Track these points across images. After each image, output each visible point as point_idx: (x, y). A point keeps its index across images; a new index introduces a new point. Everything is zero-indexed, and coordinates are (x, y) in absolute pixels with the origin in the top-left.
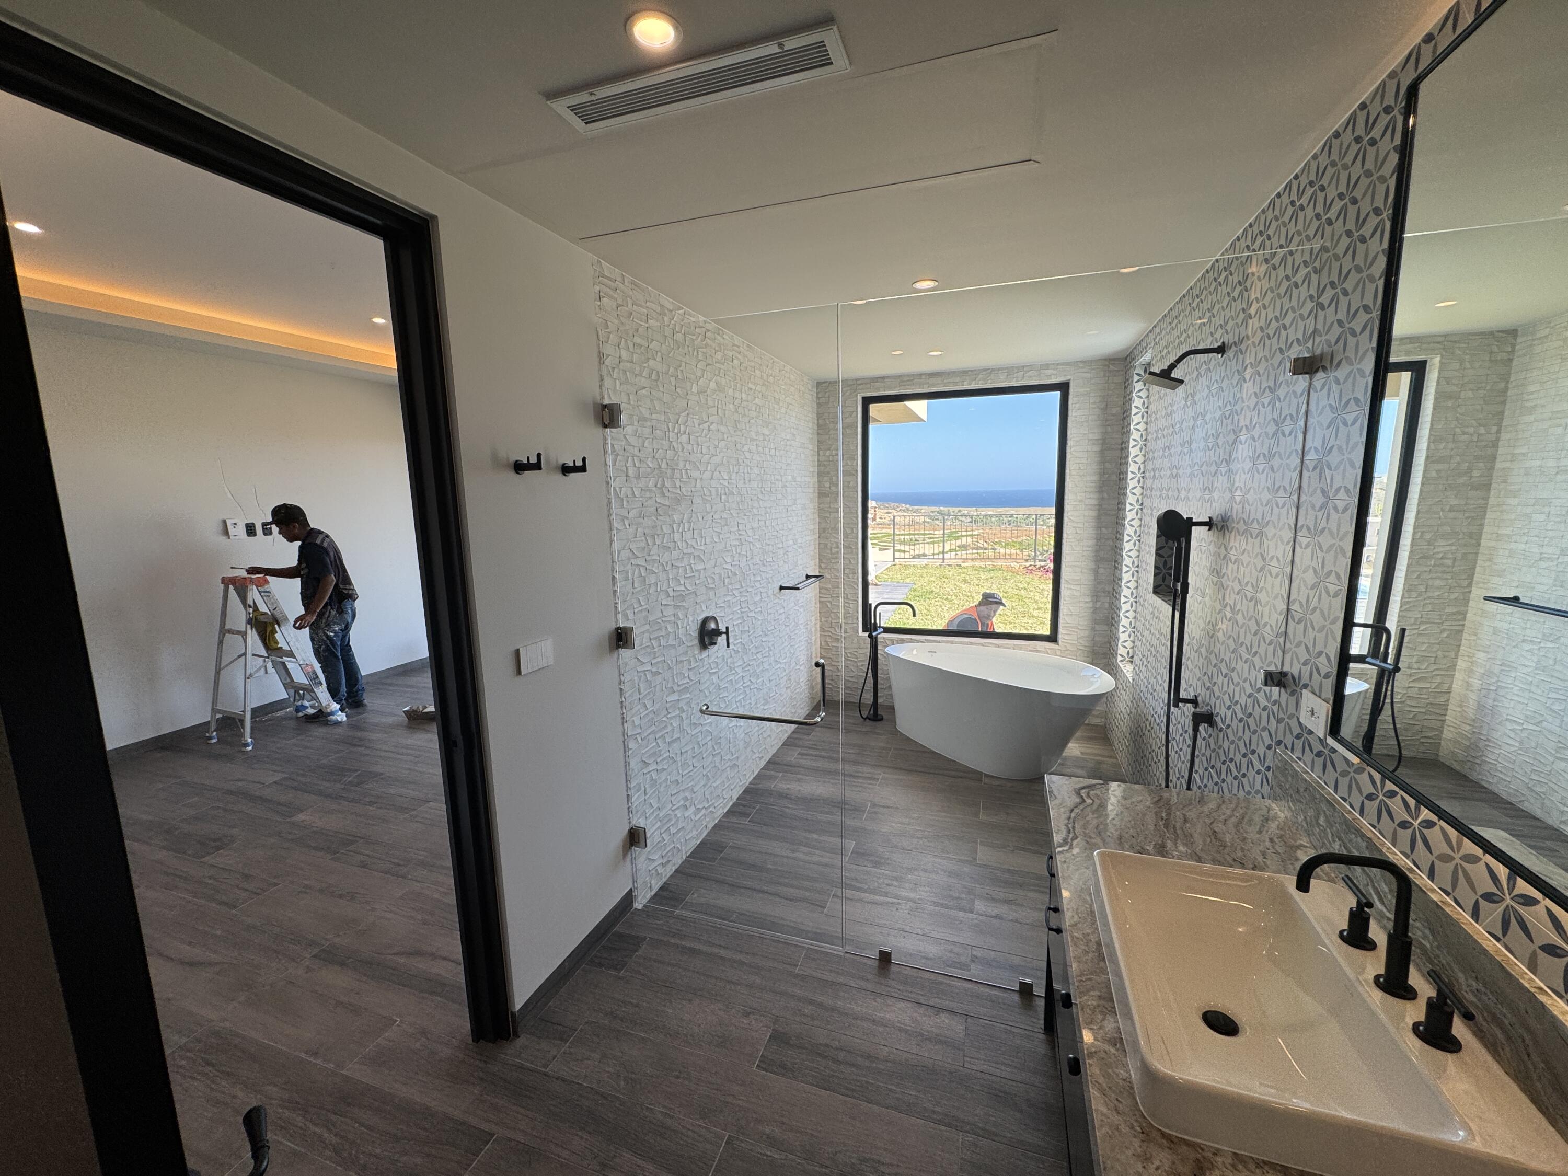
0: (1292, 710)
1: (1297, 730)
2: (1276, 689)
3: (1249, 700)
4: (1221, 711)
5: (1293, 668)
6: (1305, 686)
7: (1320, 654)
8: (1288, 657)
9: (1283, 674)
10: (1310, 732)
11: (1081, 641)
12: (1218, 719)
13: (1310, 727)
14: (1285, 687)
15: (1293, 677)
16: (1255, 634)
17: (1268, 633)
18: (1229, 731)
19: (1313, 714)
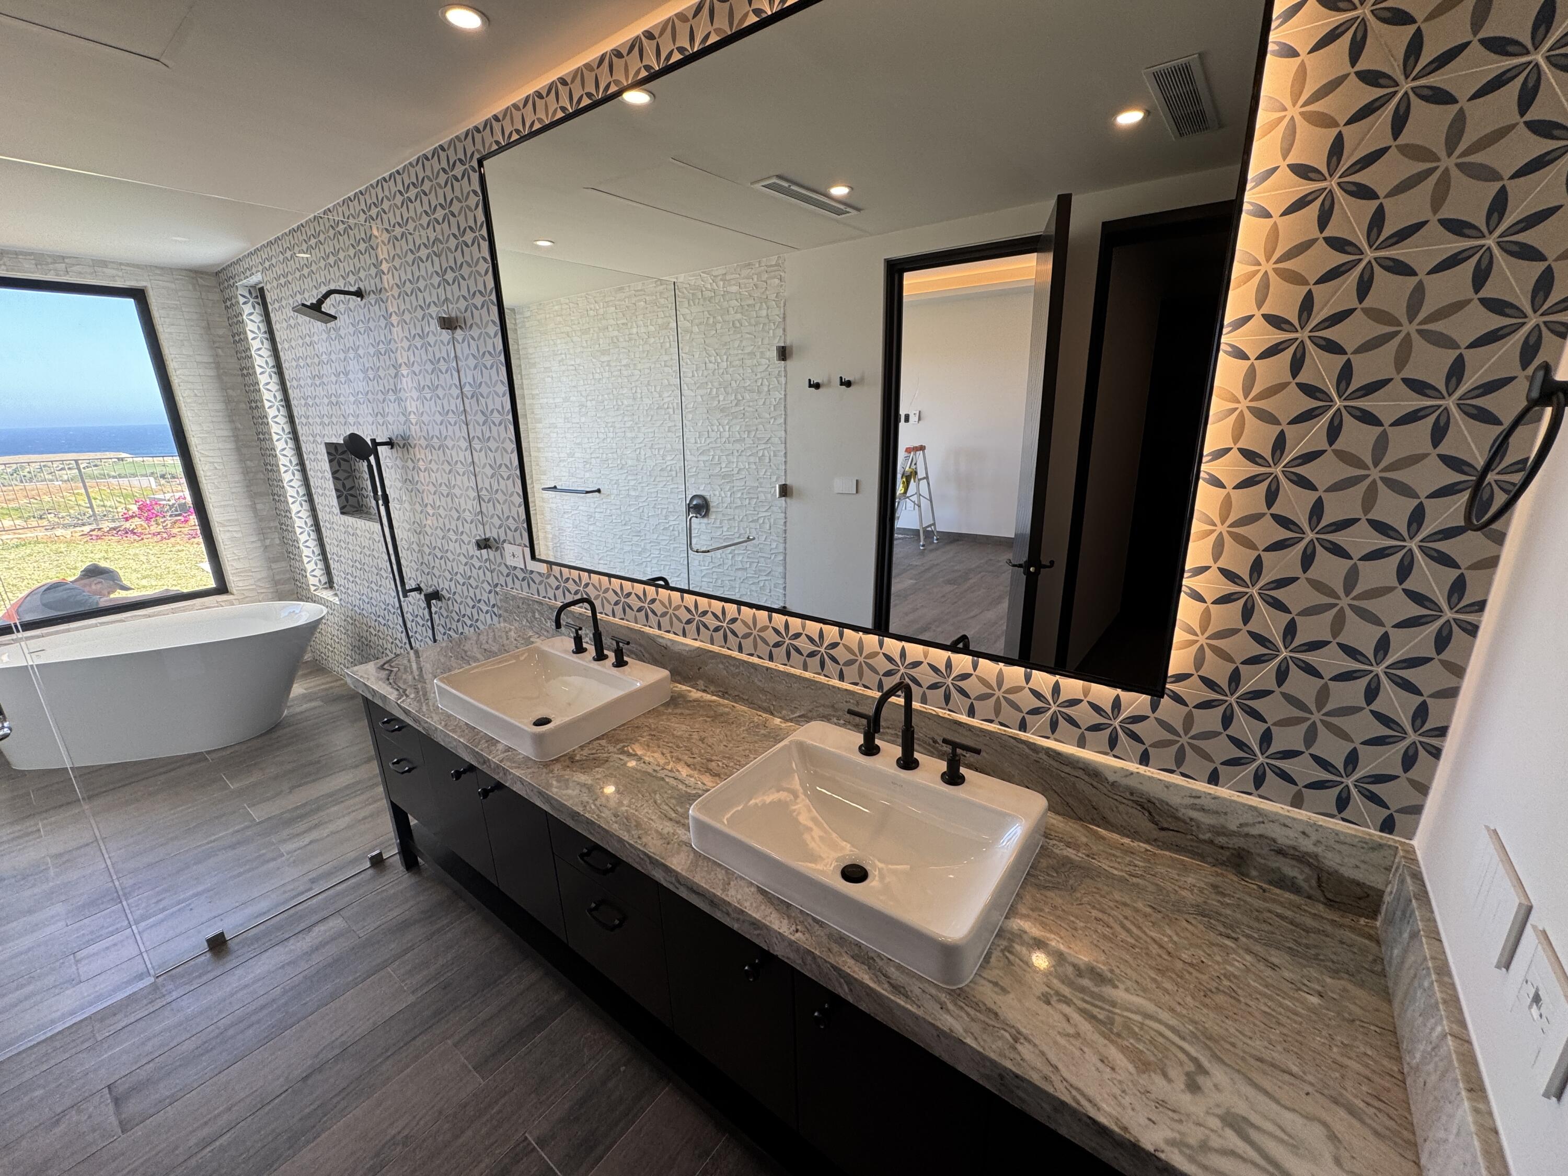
0: (499, 560)
1: (505, 571)
2: (484, 551)
3: (466, 568)
4: (444, 586)
5: (492, 533)
6: (504, 541)
7: (508, 518)
8: (487, 527)
9: (487, 540)
10: (515, 568)
11: (259, 584)
12: (444, 593)
13: (513, 565)
14: (490, 548)
15: (495, 539)
16: (458, 520)
17: (468, 516)
18: (457, 597)
19: (514, 556)
